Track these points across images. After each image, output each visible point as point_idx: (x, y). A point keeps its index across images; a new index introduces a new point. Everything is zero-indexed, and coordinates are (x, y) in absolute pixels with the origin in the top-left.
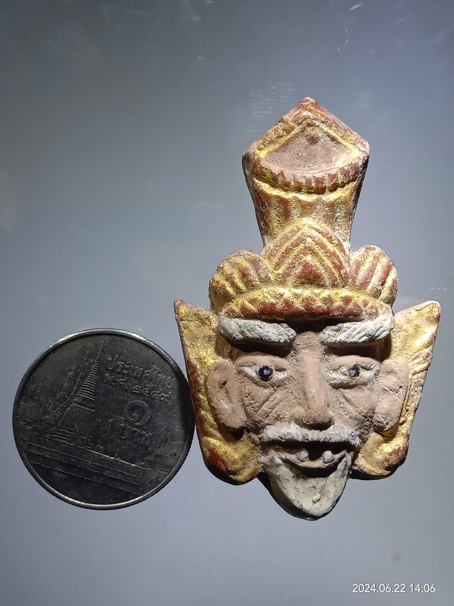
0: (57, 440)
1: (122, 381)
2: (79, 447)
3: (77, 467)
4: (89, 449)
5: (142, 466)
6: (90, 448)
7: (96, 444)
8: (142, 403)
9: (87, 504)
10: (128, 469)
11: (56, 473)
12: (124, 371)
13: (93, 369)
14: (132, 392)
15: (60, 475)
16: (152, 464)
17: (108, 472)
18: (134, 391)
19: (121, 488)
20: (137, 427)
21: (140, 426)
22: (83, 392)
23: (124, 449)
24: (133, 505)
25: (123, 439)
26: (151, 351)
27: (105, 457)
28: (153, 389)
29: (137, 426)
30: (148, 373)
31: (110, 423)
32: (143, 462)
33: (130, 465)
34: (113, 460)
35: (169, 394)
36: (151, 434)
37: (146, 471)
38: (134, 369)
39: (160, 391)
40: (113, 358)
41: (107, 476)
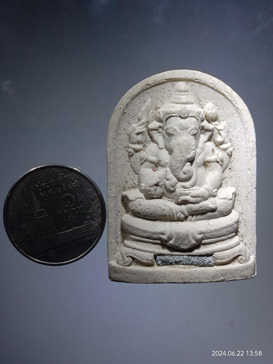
0: (40, 240)
1: (50, 192)
2: (53, 236)
3: (59, 245)
4: (58, 233)
5: (87, 223)
8: (67, 195)
9: (76, 259)
10: (82, 229)
11: (52, 255)
12: (47, 186)
15: (54, 254)
16: (93, 219)
17: (74, 237)
21: (73, 206)
22: (37, 209)
23: (74, 222)
25: (70, 218)
26: (53, 169)
27: (69, 231)
28: (67, 185)
30: (59, 179)
31: (58, 215)
32: (87, 221)
33: (82, 227)
34: (72, 230)
35: (76, 182)
36: (82, 206)
37: (91, 225)
38: (52, 182)
39: (70, 184)
40: (38, 184)
41: (76, 239)
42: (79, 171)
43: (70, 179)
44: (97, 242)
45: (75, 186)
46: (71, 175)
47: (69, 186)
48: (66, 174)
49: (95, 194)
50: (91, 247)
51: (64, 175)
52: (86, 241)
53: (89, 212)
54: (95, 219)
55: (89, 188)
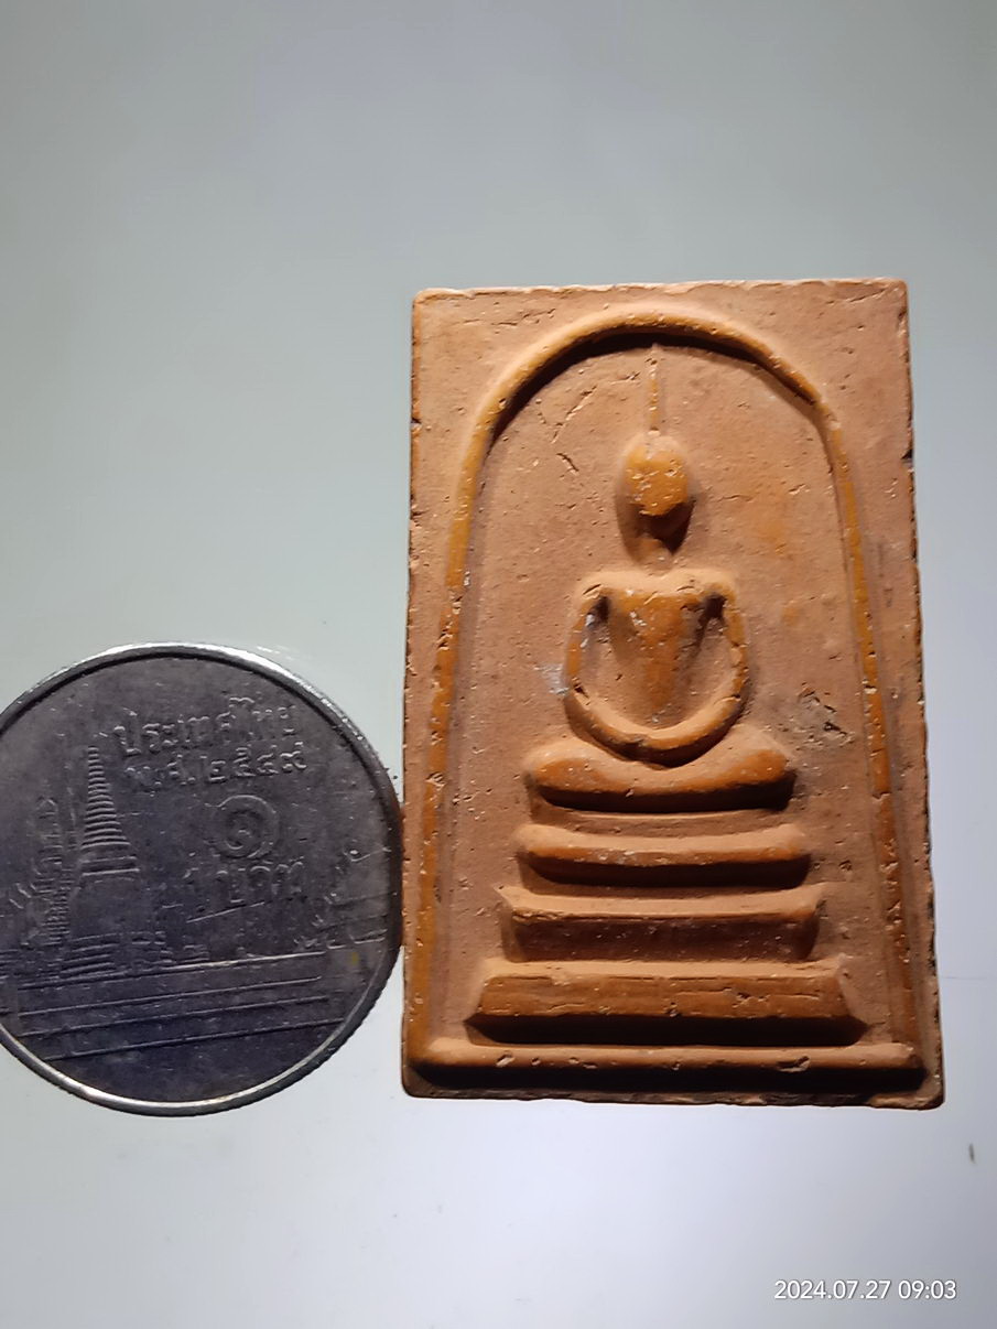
0: (81, 978)
1: (173, 769)
2: (141, 971)
3: (160, 1021)
4: (168, 965)
5: (313, 948)
6: (169, 961)
8: (246, 799)
9: (221, 1100)
10: (283, 971)
11: (117, 1060)
12: (167, 741)
13: (92, 771)
14: (208, 785)
15: (131, 1058)
16: (335, 933)
17: (237, 999)
18: (213, 779)
19: (286, 1024)
21: (265, 856)
23: (252, 928)
24: (333, 1052)
25: (236, 906)
26: (209, 665)
27: (218, 967)
28: (255, 753)
29: (257, 859)
30: (225, 720)
31: (187, 882)
32: (311, 939)
33: (285, 960)
34: (238, 965)
35: (297, 748)
36: (300, 863)
37: (327, 958)
38: (189, 726)
39: (273, 750)
40: (127, 722)
41: (239, 1011)
42: (324, 701)
43: (273, 730)
45: (294, 765)
46: (283, 713)
47: (268, 760)
48: (260, 703)
50: (302, 1063)
51: (251, 707)
52: (285, 1029)
53: (332, 898)
54: (352, 938)
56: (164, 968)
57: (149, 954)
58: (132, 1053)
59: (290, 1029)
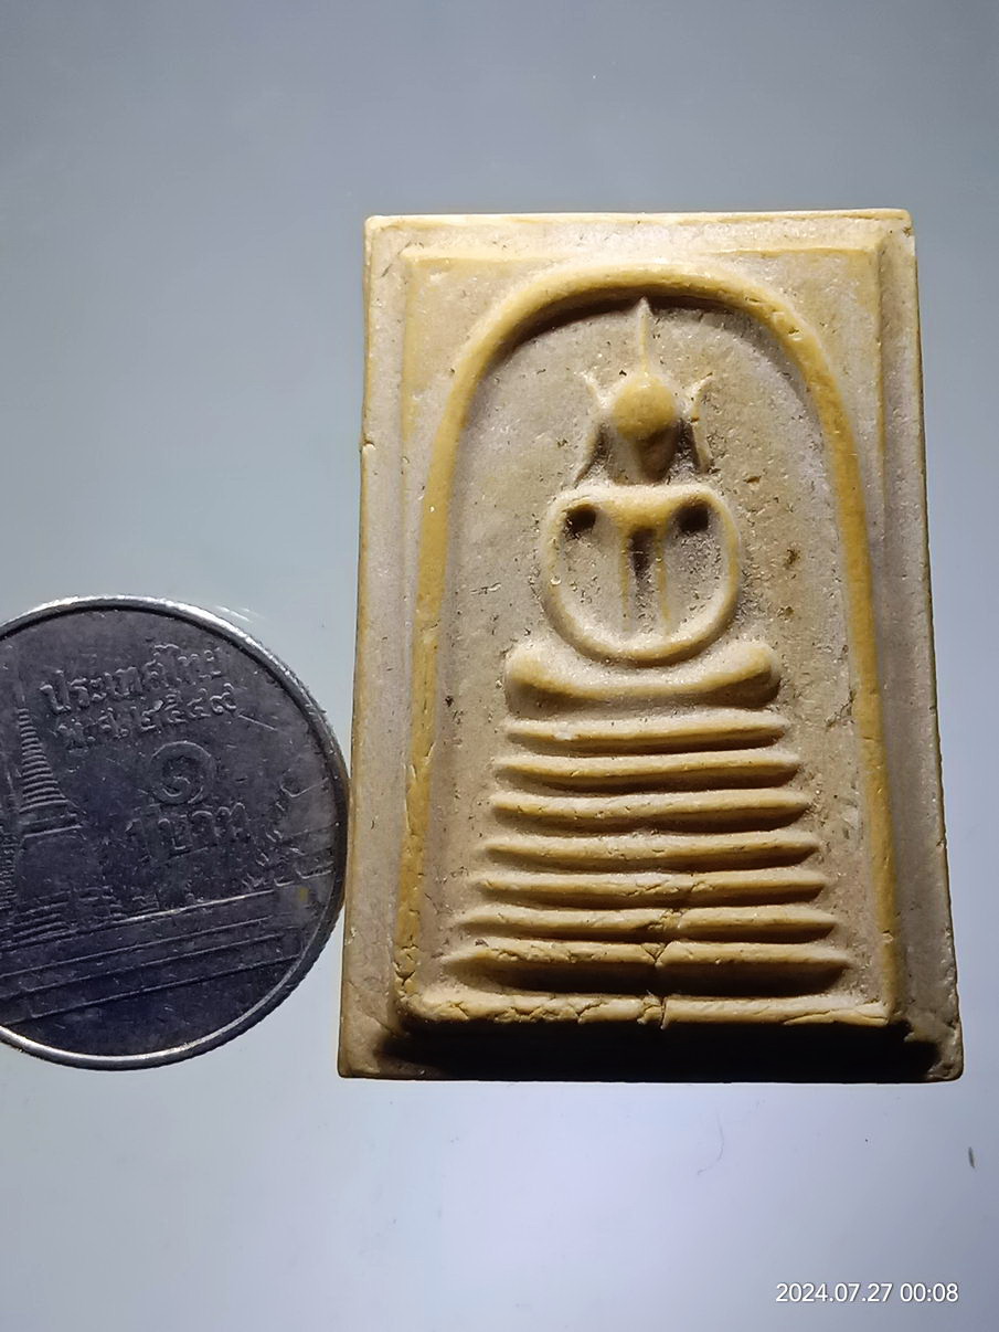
0: (34, 939)
1: (104, 722)
2: (92, 927)
3: (117, 975)
5: (261, 888)
6: (120, 915)
7: (125, 898)
8: (179, 746)
9: (184, 1048)
10: (233, 913)
11: (78, 1017)
12: (96, 695)
13: (24, 732)
14: (141, 735)
15: (89, 1015)
16: (284, 870)
17: (191, 945)
18: (146, 729)
19: (241, 966)
20: (198, 804)
21: (205, 800)
22: (29, 798)
23: (198, 873)
24: (293, 989)
25: (181, 852)
26: (130, 615)
27: (169, 916)
28: (186, 699)
29: (200, 802)
30: (151, 668)
31: (130, 834)
32: (259, 877)
33: (235, 902)
34: (187, 911)
35: (228, 689)
36: (240, 804)
37: (276, 896)
38: (116, 678)
39: (203, 694)
40: (54, 680)
41: (193, 957)
42: (249, 640)
44: (294, 983)
45: (224, 707)
46: (209, 656)
47: (198, 704)
48: (185, 648)
49: (309, 756)
50: (262, 1003)
51: (176, 653)
52: (242, 971)
53: (275, 836)
54: (299, 873)
55: (284, 724)
56: (115, 922)
57: (100, 909)
58: (90, 1010)
59: (247, 970)
